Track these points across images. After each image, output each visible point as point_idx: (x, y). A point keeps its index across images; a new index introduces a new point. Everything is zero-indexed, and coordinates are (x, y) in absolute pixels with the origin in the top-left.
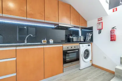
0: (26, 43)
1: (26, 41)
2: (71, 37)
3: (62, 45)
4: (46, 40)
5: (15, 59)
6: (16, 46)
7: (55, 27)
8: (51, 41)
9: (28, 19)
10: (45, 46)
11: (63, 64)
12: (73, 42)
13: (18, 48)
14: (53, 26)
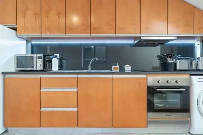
0: (89, 70)
1: (89, 67)
2: (170, 61)
3: (145, 76)
4: (118, 66)
5: (76, 90)
6: (78, 74)
7: (136, 42)
8: (128, 68)
9: (93, 35)
10: (114, 76)
11: (148, 112)
12: (175, 70)
13: (80, 76)
14: (132, 42)
